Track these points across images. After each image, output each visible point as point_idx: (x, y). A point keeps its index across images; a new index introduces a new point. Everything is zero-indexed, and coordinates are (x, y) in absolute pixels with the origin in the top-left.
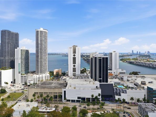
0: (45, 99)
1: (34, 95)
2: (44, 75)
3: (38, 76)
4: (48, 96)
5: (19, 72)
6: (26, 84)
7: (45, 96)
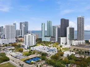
0: (79, 52)
1: (74, 49)
2: (81, 41)
3: (78, 41)
4: (81, 51)
5: (69, 39)
6: (72, 44)
7: (79, 50)
